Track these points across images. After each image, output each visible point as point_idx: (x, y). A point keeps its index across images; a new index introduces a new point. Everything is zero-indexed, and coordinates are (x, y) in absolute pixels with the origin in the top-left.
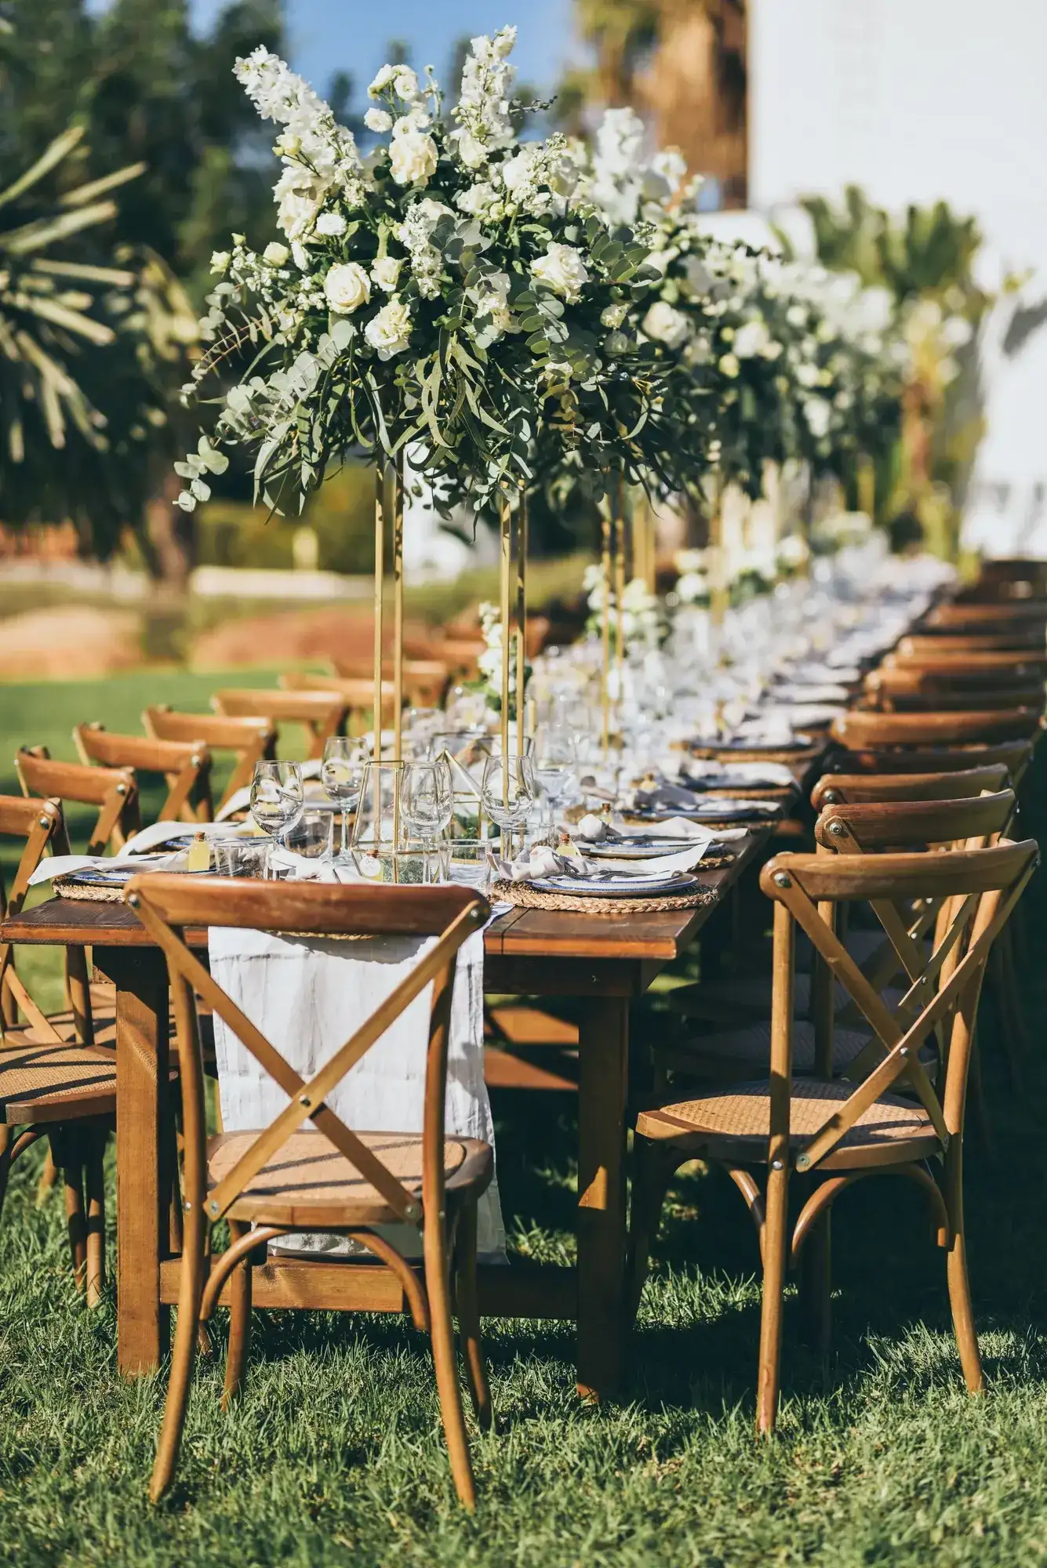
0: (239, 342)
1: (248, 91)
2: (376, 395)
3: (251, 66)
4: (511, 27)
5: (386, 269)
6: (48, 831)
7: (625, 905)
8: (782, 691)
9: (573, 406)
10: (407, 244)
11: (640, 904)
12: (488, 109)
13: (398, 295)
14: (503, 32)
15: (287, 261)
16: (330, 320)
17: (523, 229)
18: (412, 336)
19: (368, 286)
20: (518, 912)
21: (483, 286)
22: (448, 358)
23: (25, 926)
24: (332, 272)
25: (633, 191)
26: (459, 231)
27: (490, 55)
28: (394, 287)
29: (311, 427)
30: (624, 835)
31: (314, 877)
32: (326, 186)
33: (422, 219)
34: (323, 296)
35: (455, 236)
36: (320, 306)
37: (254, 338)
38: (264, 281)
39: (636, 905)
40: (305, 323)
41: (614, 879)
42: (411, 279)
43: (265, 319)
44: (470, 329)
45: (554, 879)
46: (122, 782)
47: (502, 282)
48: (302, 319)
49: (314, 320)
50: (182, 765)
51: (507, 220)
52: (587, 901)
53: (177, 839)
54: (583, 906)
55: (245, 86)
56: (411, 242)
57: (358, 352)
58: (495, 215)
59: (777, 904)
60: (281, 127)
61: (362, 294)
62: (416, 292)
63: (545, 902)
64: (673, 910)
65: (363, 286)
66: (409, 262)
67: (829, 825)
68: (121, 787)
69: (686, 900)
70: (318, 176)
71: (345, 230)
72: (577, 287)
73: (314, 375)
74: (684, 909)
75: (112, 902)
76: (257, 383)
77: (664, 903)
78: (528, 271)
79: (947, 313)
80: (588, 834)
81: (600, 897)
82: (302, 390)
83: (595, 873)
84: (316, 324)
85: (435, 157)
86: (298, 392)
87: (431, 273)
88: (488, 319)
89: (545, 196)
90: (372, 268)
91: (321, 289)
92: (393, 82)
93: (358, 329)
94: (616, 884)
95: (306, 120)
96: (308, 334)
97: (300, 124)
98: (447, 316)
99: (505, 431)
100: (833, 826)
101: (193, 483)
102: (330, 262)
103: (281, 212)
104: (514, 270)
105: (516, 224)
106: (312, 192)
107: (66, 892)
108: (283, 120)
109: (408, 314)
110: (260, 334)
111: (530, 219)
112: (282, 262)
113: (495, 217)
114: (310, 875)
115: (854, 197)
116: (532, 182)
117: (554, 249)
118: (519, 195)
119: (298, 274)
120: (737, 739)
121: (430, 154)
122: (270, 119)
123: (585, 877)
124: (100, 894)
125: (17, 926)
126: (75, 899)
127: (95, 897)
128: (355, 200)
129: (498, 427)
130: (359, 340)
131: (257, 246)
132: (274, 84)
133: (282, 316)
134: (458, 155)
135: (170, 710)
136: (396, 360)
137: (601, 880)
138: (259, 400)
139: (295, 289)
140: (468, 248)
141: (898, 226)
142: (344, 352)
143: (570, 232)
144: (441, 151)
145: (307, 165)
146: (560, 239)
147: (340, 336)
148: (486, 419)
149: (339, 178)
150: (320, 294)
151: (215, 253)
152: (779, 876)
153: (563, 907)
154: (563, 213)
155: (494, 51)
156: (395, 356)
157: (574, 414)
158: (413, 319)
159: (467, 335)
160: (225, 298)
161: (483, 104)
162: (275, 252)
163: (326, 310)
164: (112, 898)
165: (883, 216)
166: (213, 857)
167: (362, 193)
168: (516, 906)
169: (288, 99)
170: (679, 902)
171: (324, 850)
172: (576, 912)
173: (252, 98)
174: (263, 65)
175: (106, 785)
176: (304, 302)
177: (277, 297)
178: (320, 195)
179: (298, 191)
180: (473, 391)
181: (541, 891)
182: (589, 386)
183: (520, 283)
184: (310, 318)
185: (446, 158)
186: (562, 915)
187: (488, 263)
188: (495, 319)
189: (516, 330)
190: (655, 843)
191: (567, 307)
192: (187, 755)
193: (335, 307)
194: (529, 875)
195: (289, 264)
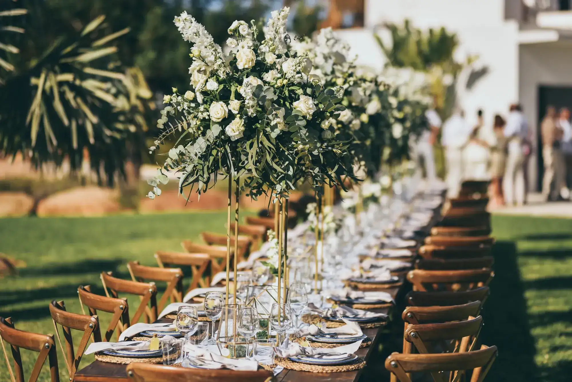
0: (174, 130)
1: (179, 29)
2: (230, 154)
3: (181, 20)
4: (287, 7)
5: (234, 105)
6: (92, 329)
7: (328, 369)
8: (385, 252)
9: (309, 161)
10: (243, 95)
11: (335, 368)
12: (277, 40)
13: (239, 115)
14: (284, 10)
15: (194, 98)
16: (211, 123)
17: (290, 88)
18: (244, 132)
19: (227, 111)
20: (285, 371)
21: (274, 116)
22: (260, 141)
23: (84, 376)
24: (212, 105)
25: (331, 62)
26: (265, 92)
27: (279, 19)
28: (237, 112)
29: (203, 168)
30: (326, 333)
31: (202, 356)
32: (210, 69)
33: (250, 86)
34: (208, 114)
35: (263, 94)
36: (207, 118)
37: (180, 130)
38: (185, 108)
39: (333, 369)
40: (201, 125)
41: (324, 357)
42: (245, 109)
43: (185, 122)
44: (268, 129)
45: (299, 357)
46: (122, 304)
47: (282, 112)
48: (200, 123)
49: (205, 123)
50: (145, 292)
51: (284, 85)
52: (313, 367)
53: (144, 332)
54: (312, 369)
55: (178, 27)
56: (245, 95)
57: (223, 137)
58: (279, 83)
59: (392, 374)
60: (192, 44)
61: (225, 114)
62: (246, 114)
63: (296, 367)
64: (348, 371)
65: (225, 111)
66: (244, 102)
67: (410, 333)
68: (121, 306)
69: (353, 367)
70: (208, 65)
71: (218, 88)
72: (311, 113)
73: (204, 146)
74: (353, 371)
75: (119, 364)
76: (181, 148)
77: (344, 368)
78: (292, 106)
79: (444, 72)
80: (312, 333)
81: (319, 365)
82: (199, 152)
83: (316, 354)
84: (205, 125)
85: (255, 58)
86: (198, 153)
87: (253, 106)
88: (276, 126)
89: (300, 75)
90: (229, 104)
91: (208, 111)
92: (238, 27)
93: (222, 128)
94: (326, 359)
95: (202, 42)
96: (202, 128)
97: (200, 44)
98: (259, 124)
99: (282, 171)
100: (412, 333)
101: (154, 188)
102: (212, 101)
103: (192, 78)
104: (286, 106)
105: (287, 87)
106: (205, 72)
107: (100, 358)
108: (193, 41)
109: (243, 123)
110: (182, 127)
111: (293, 84)
112: (192, 99)
113: (279, 84)
114: (200, 354)
115: (407, 23)
116: (294, 71)
117: (303, 98)
118: (289, 76)
119: (198, 105)
120: (368, 278)
121: (253, 57)
122: (188, 41)
123: (312, 356)
124: (114, 360)
125: (81, 376)
126: (104, 362)
127: (112, 361)
128: (222, 76)
129: (279, 169)
130: (223, 132)
131: (182, 93)
132: (190, 27)
133: (191, 121)
134: (264, 58)
135: (139, 264)
136: (237, 141)
137: (319, 358)
138: (181, 154)
139: (197, 111)
140: (268, 100)
141: (425, 36)
142: (216, 137)
143: (309, 91)
144: (257, 56)
145: (203, 61)
146: (305, 94)
147: (215, 131)
148: (275, 166)
149: (216, 67)
150: (207, 113)
151: (165, 95)
152: (393, 363)
153: (303, 369)
154: (306, 82)
155: (280, 17)
156: (237, 140)
157: (310, 164)
158: (245, 125)
159: (267, 132)
160: (168, 112)
161: (275, 38)
162: (189, 95)
163: (209, 120)
164: (119, 362)
165: (419, 32)
166: (160, 343)
167: (225, 73)
168: (284, 368)
169: (195, 33)
170: (351, 368)
171: (205, 336)
172: (309, 372)
173: (181, 32)
174: (185, 19)
175: (115, 305)
176: (200, 116)
177: (189, 113)
178: (208, 73)
179: (199, 71)
180: (270, 156)
181: (293, 361)
182: (315, 153)
183: (289, 112)
184: (203, 122)
185: (259, 58)
186: (303, 373)
187: (276, 106)
188: (279, 125)
189: (286, 130)
190: (339, 336)
191: (308, 121)
192: (147, 288)
193: (213, 119)
194: (289, 355)
195: (195, 100)
